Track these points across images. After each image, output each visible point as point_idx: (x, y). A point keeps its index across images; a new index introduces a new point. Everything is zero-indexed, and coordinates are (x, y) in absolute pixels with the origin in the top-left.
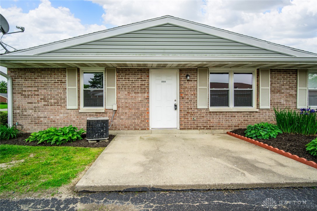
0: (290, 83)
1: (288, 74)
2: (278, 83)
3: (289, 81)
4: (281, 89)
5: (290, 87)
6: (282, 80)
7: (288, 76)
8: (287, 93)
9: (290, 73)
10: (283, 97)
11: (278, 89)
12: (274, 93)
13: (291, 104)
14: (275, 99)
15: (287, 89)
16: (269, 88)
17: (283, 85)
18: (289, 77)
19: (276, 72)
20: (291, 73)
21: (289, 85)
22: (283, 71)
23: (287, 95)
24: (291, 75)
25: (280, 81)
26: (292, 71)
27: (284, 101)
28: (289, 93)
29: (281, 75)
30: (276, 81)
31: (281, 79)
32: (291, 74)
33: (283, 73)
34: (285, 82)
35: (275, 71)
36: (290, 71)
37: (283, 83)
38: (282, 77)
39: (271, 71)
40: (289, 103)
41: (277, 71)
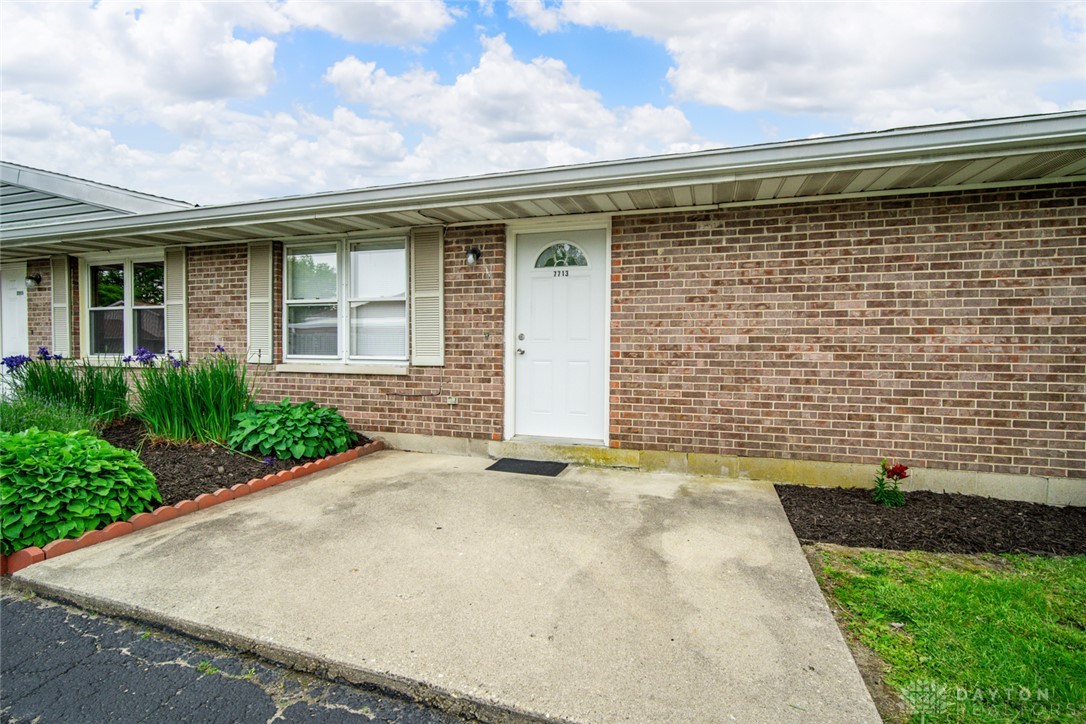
0: (234, 286)
1: (229, 260)
2: (207, 288)
3: (232, 280)
4: (214, 305)
5: (233, 298)
6: (216, 278)
7: (230, 266)
8: (228, 316)
9: (233, 257)
10: (219, 328)
11: (206, 305)
12: (198, 317)
13: (237, 347)
14: (199, 333)
15: (226, 304)
16: (183, 302)
17: (218, 293)
18: (232, 269)
19: (202, 256)
20: (237, 255)
21: (231, 292)
22: (218, 252)
23: (226, 322)
24: (236, 263)
25: (212, 281)
26: (238, 251)
27: (220, 340)
28: (233, 315)
29: (213, 264)
30: (201, 282)
31: (213, 275)
32: (236, 259)
33: (218, 258)
34: (222, 285)
35: (199, 254)
36: (233, 251)
37: (219, 287)
38: (217, 270)
39: (187, 255)
40: (232, 345)
41: (205, 253)
